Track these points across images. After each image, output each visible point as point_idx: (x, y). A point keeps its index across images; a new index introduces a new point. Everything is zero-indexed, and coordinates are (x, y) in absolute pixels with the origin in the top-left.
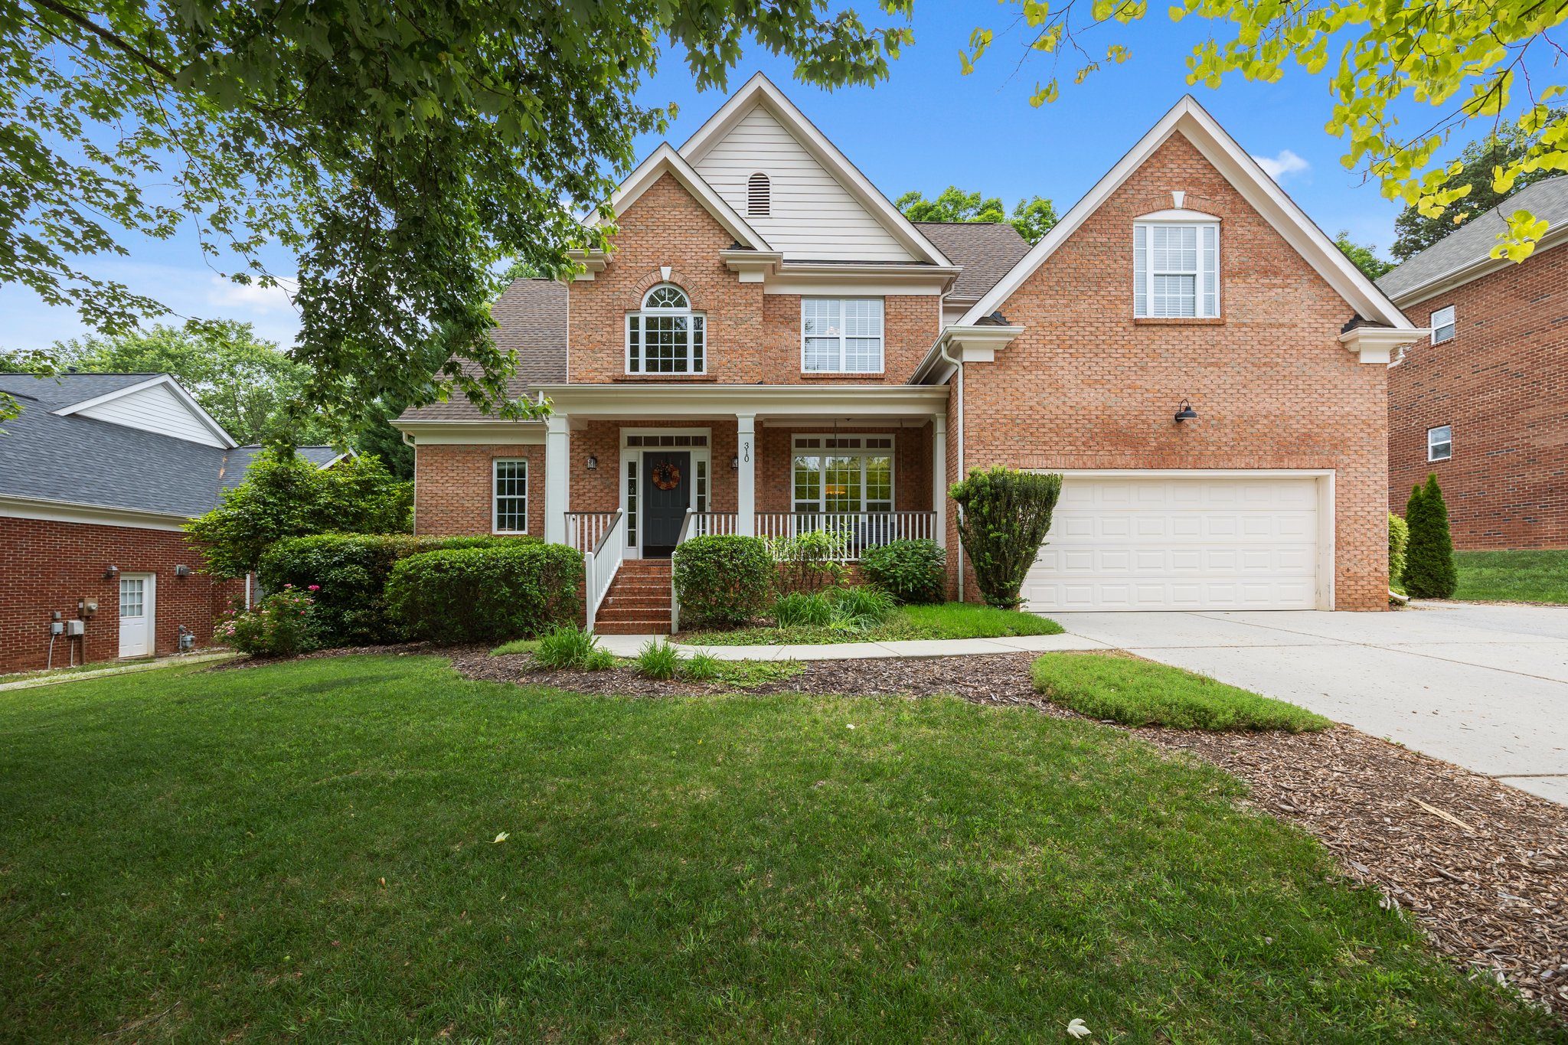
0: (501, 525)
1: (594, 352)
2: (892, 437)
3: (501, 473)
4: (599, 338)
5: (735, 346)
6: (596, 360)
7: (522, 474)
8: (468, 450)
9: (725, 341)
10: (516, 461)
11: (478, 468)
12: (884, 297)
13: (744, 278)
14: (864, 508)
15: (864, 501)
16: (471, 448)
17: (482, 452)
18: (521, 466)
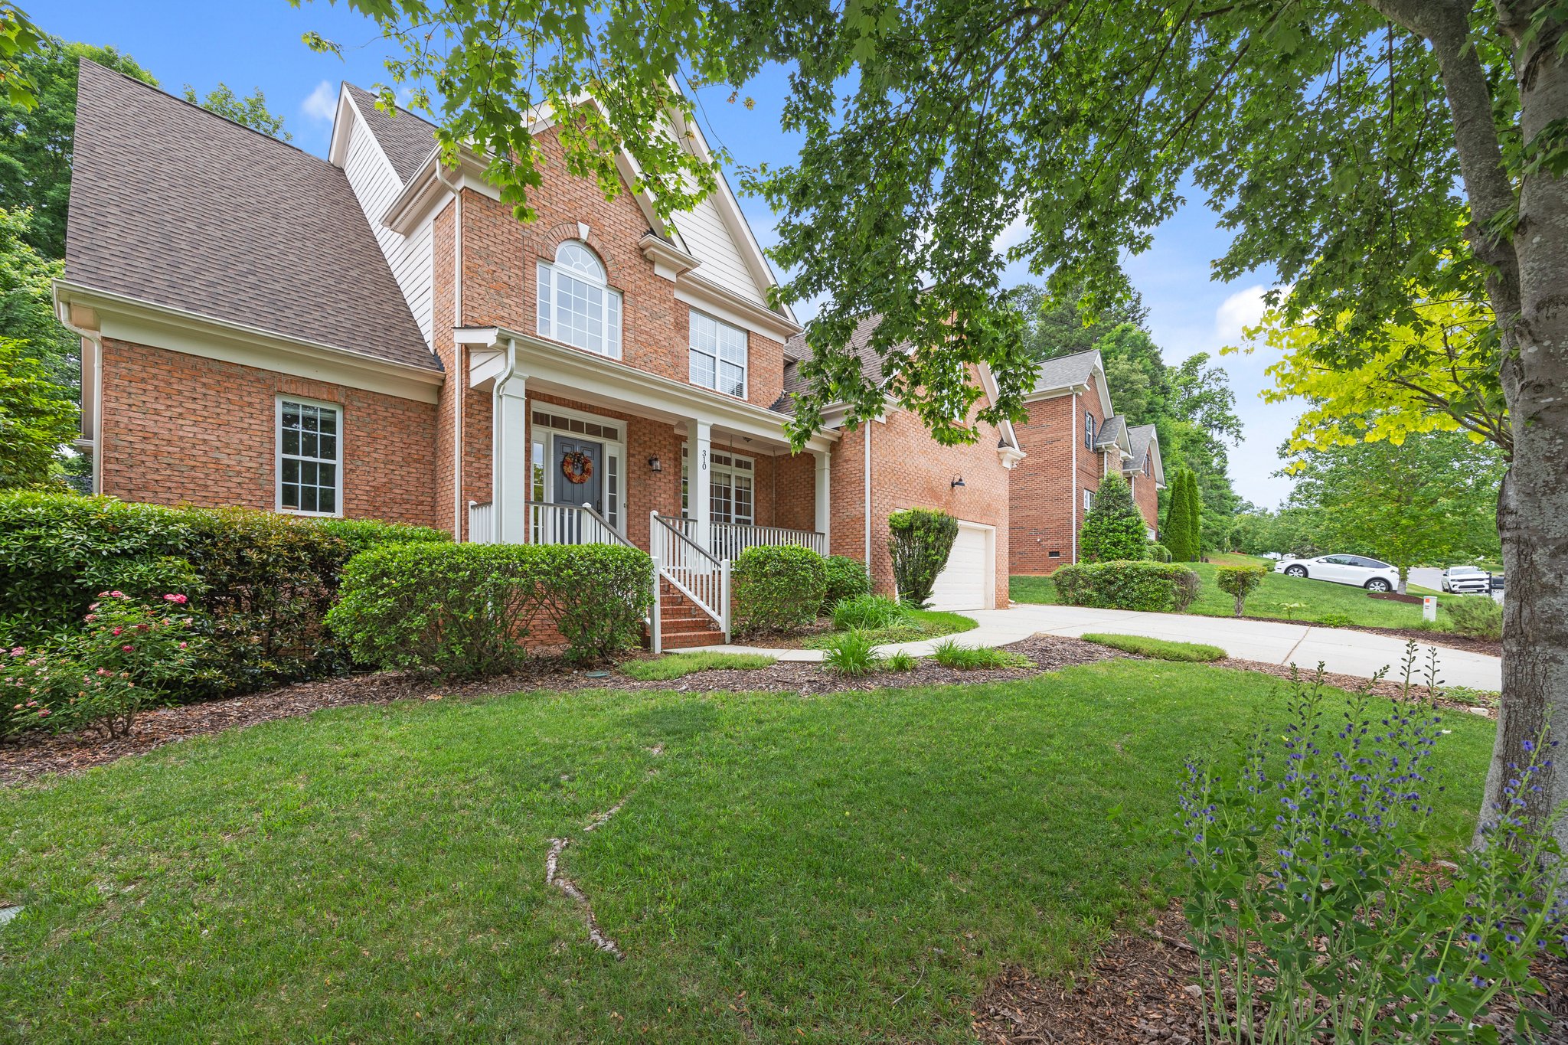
0: (289, 498)
1: (499, 294)
2: (751, 460)
3: (289, 420)
4: (506, 279)
5: (650, 340)
6: (503, 306)
7: (329, 425)
8: (228, 372)
9: (642, 332)
10: (319, 405)
11: (250, 404)
12: (748, 332)
13: (659, 271)
14: (733, 521)
15: (734, 516)
16: (234, 370)
17: (258, 380)
18: (327, 416)
